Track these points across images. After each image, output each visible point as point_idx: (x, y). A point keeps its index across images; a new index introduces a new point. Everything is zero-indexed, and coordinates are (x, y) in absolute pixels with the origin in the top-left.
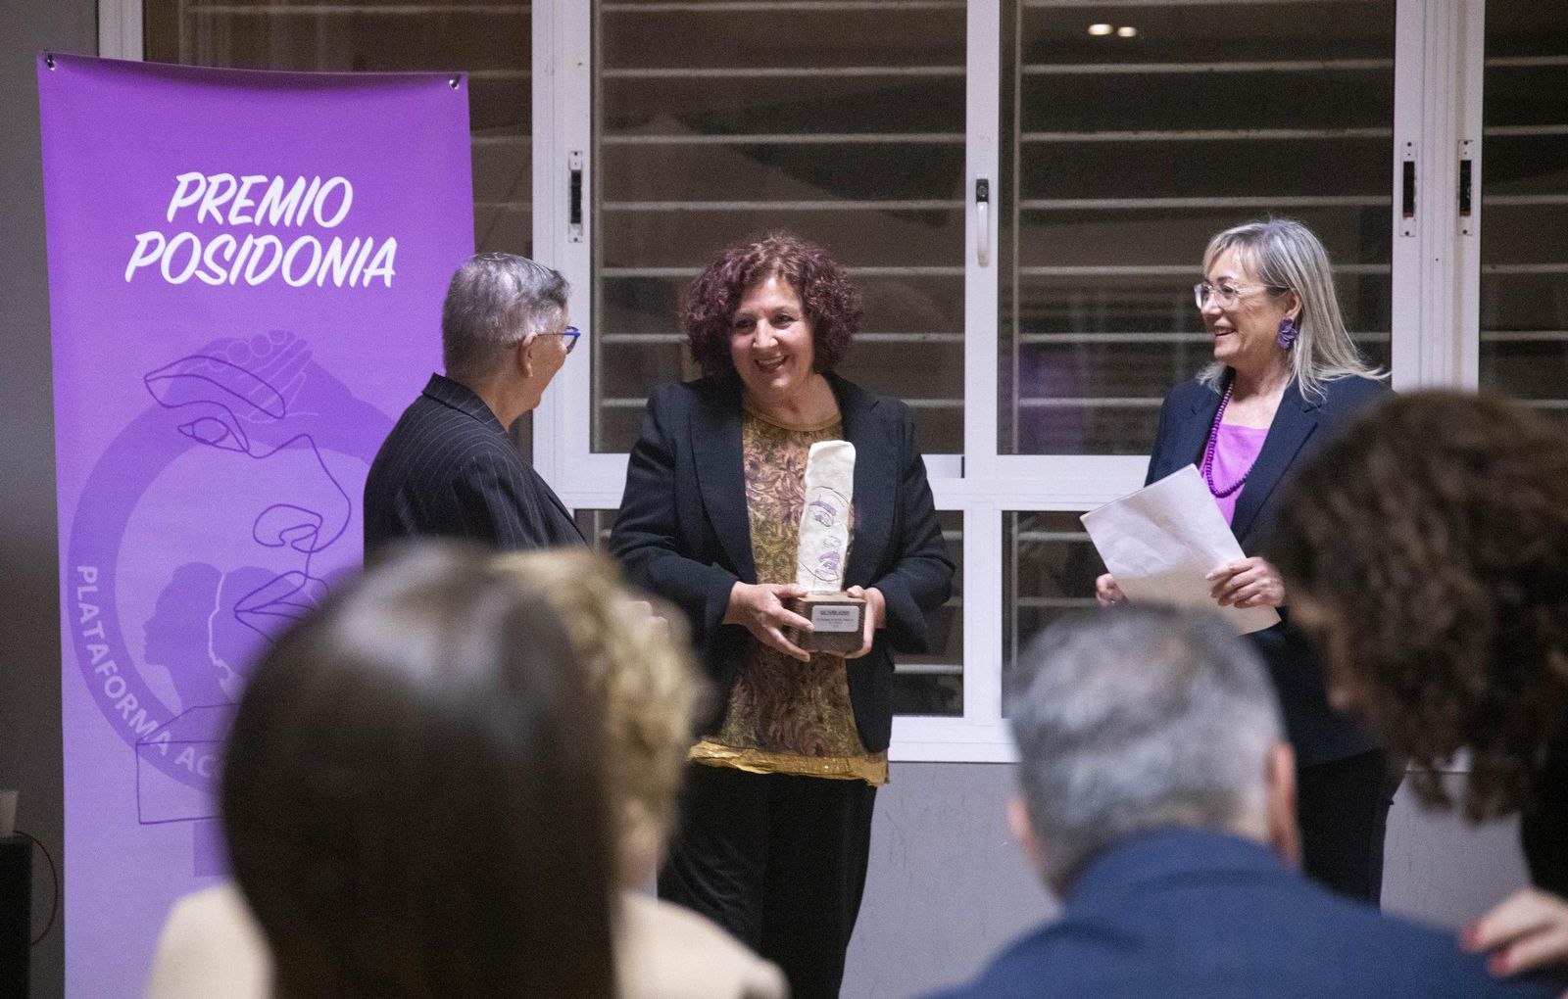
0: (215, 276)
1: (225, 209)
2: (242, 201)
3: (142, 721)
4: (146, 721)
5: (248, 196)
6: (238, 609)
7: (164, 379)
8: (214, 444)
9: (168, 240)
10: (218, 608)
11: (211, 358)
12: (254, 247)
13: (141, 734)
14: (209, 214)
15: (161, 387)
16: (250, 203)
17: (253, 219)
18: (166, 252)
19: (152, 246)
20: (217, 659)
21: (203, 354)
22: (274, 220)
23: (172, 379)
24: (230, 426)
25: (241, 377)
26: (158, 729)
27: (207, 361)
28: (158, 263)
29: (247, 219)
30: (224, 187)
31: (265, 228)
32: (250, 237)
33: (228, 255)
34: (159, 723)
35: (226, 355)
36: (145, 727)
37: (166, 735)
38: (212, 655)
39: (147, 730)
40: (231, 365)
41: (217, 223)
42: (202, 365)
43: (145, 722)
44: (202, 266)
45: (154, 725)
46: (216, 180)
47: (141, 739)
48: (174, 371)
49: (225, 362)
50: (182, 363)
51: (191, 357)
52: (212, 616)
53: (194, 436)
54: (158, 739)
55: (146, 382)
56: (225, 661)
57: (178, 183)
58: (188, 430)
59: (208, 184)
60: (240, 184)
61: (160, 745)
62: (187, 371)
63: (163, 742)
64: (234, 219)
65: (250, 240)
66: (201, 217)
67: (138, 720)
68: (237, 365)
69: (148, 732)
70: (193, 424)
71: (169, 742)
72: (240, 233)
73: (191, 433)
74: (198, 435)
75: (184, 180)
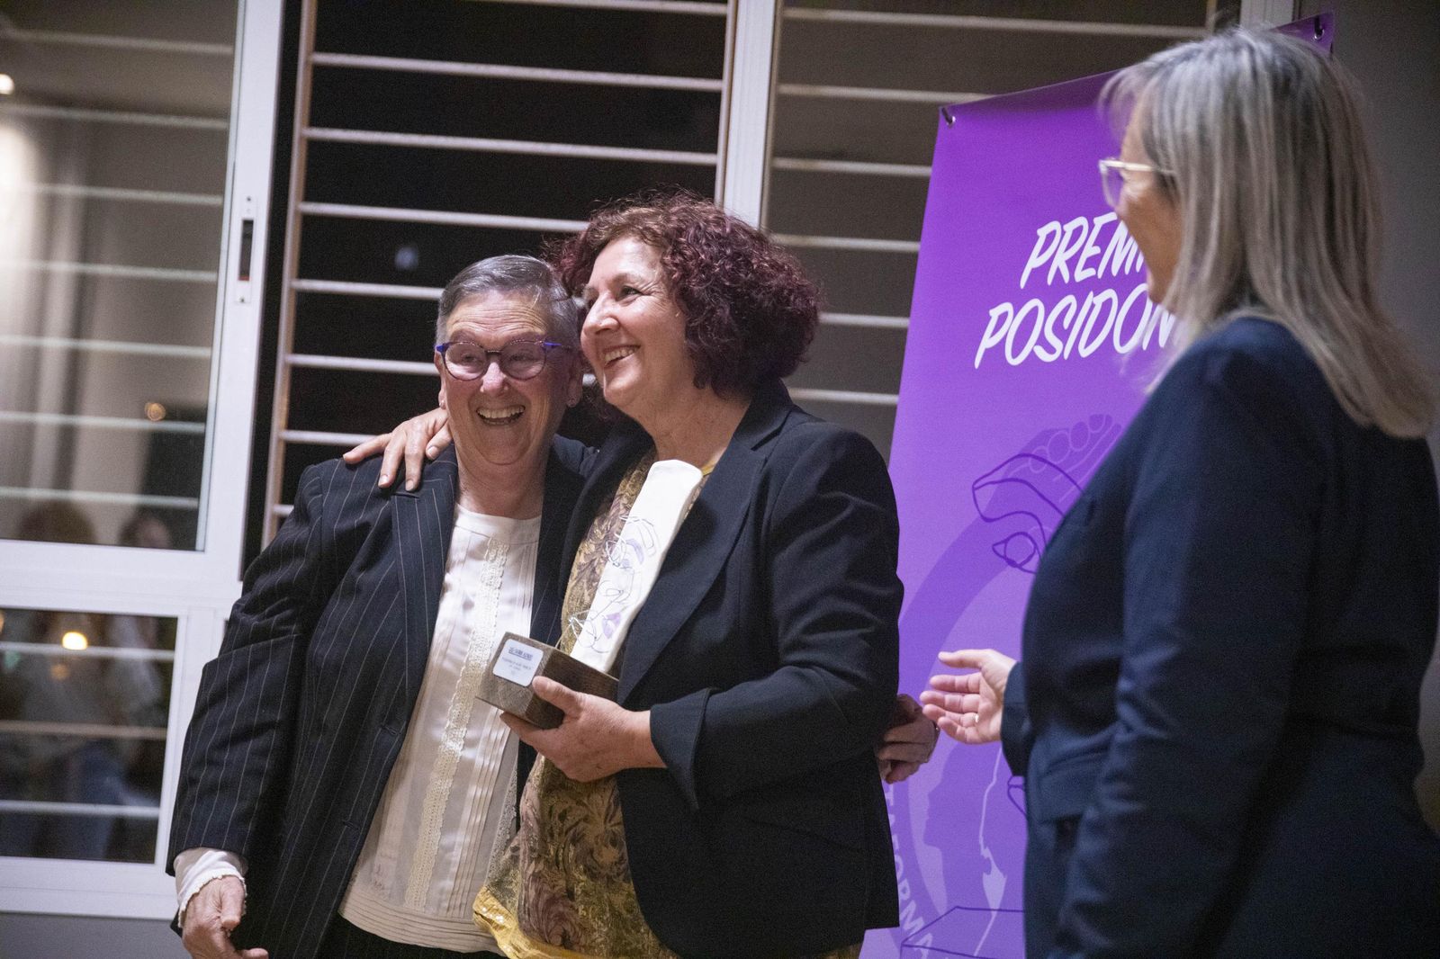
0: (1051, 350)
1: (1072, 263)
2: (1091, 250)
3: (911, 916)
4: (915, 917)
5: (1095, 244)
6: (1011, 783)
7: (990, 485)
8: (1020, 567)
9: (1016, 313)
10: (995, 779)
11: (1035, 457)
12: (1093, 306)
13: (910, 930)
14: (1058, 273)
15: (986, 495)
16: (1097, 250)
17: (1097, 269)
18: (1012, 326)
19: (1003, 318)
20: (985, 847)
21: (1026, 452)
22: (1115, 271)
23: (996, 485)
24: (1038, 544)
25: (1055, 480)
26: (924, 928)
27: (1030, 459)
28: (1003, 341)
29: (1091, 272)
30: (1077, 232)
31: (1107, 281)
32: (1091, 294)
33: (1066, 324)
34: (925, 919)
35: (1046, 450)
36: (913, 924)
37: (928, 939)
38: (981, 842)
39: (913, 928)
40: (1050, 464)
41: (1063, 281)
42: (1023, 466)
43: (913, 919)
44: (1042, 341)
45: (920, 923)
46: (1070, 227)
47: (907, 939)
48: (998, 476)
49: (1044, 460)
50: (1009, 464)
51: (1016, 457)
52: (987, 791)
53: (1004, 557)
54: (920, 943)
55: (974, 489)
56: (992, 853)
57: (1037, 238)
58: (1000, 549)
59: (1063, 233)
60: (1091, 226)
61: (922, 950)
62: (1009, 477)
63: (924, 947)
64: (1081, 275)
65: (1090, 298)
66: (1050, 279)
67: (909, 912)
68: (1055, 463)
69: (914, 932)
70: (1006, 541)
71: (931, 948)
72: (1081, 290)
73: (1002, 554)
74: (1009, 556)
75: (1043, 233)
